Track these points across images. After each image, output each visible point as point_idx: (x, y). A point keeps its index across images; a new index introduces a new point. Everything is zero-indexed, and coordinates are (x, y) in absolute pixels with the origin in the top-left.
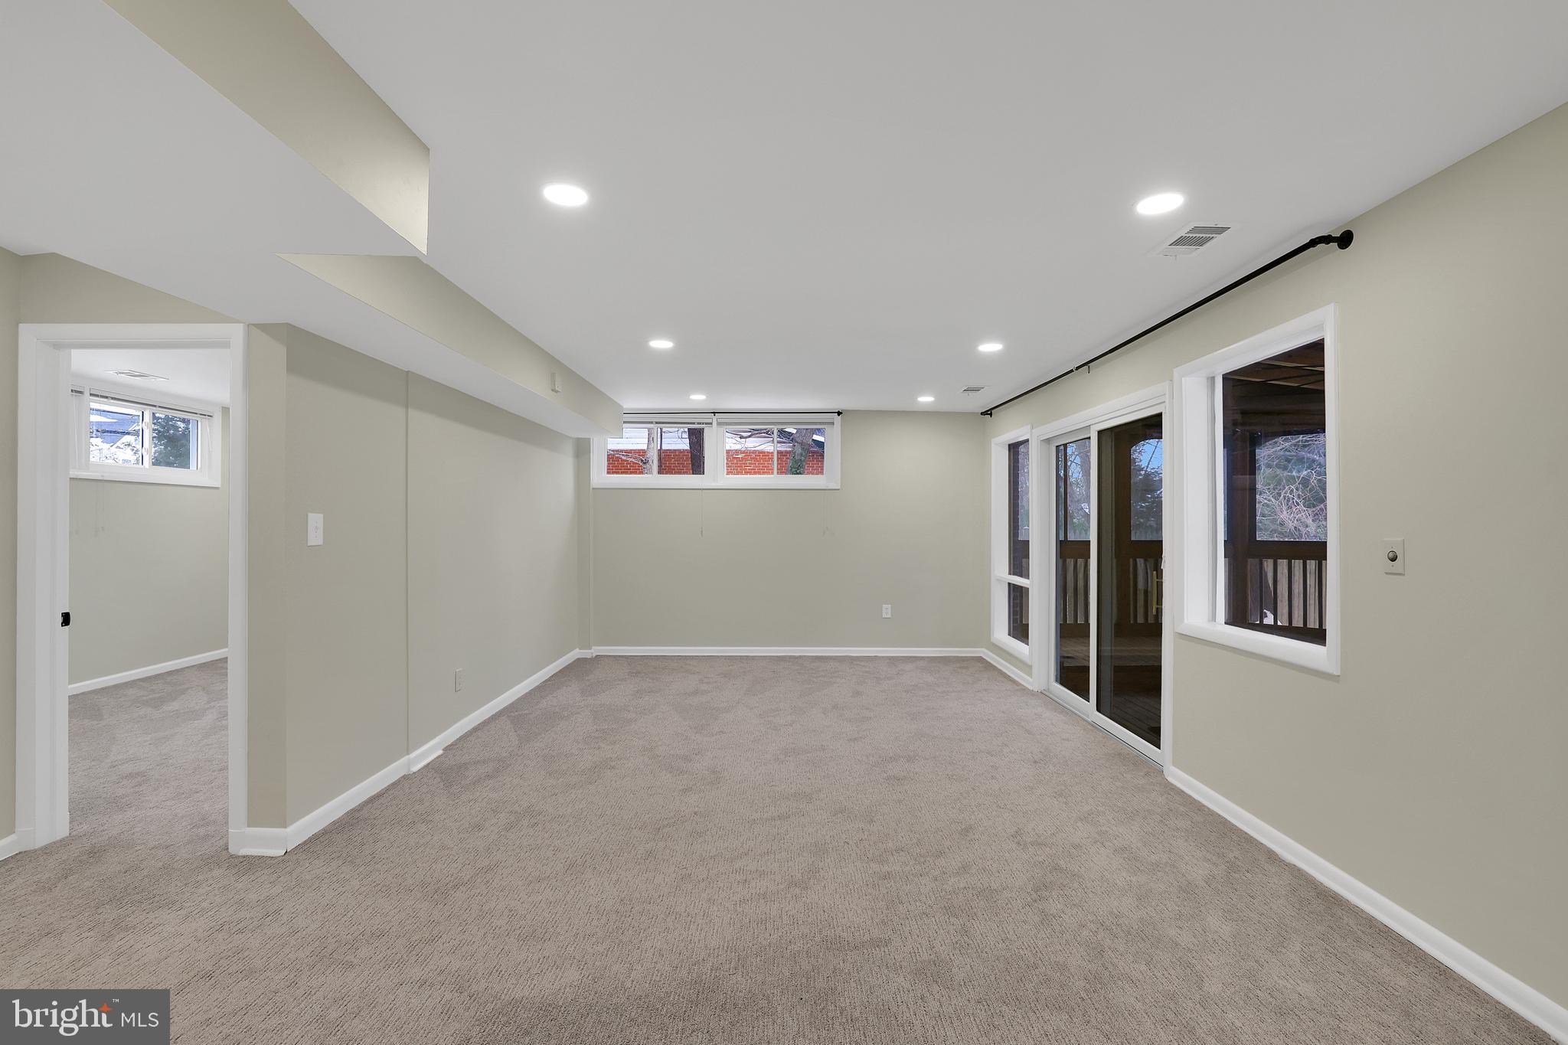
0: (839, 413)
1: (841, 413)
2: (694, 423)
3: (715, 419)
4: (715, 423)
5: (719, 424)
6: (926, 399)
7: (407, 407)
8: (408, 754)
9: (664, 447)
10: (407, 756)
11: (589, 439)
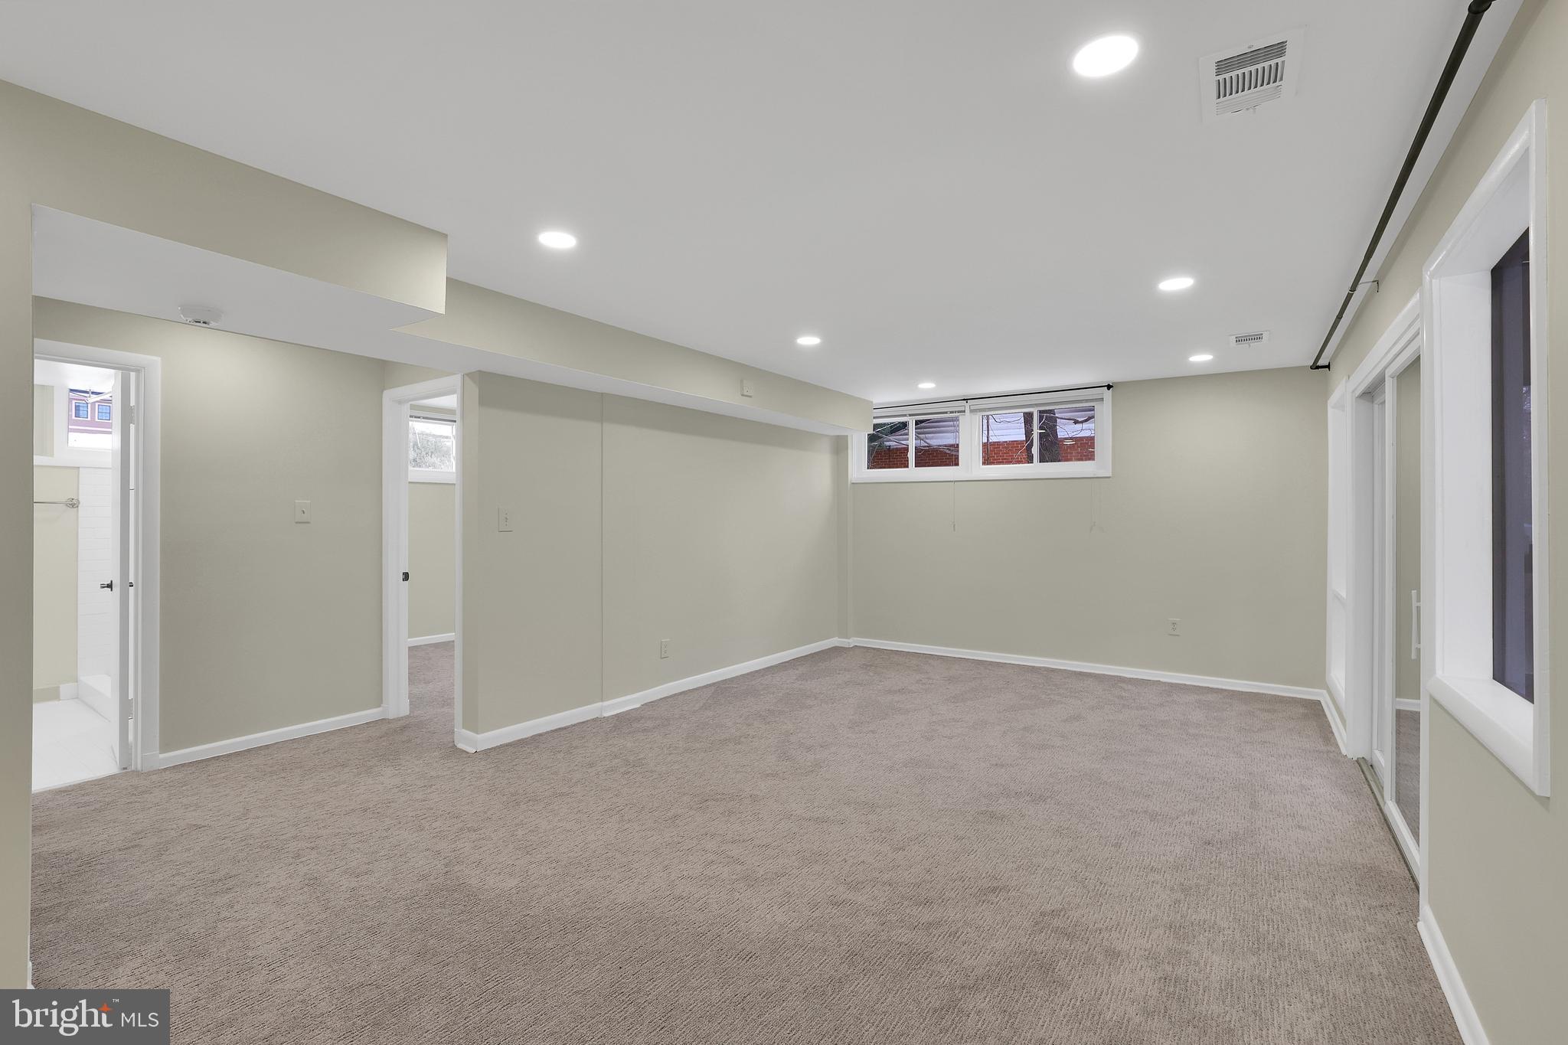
0: (1109, 387)
1: (1112, 386)
2: (946, 413)
3: (967, 406)
4: (967, 410)
5: (972, 411)
6: (1201, 359)
7: (602, 424)
8: (602, 701)
9: (993, 439)
10: (601, 703)
11: (847, 436)
